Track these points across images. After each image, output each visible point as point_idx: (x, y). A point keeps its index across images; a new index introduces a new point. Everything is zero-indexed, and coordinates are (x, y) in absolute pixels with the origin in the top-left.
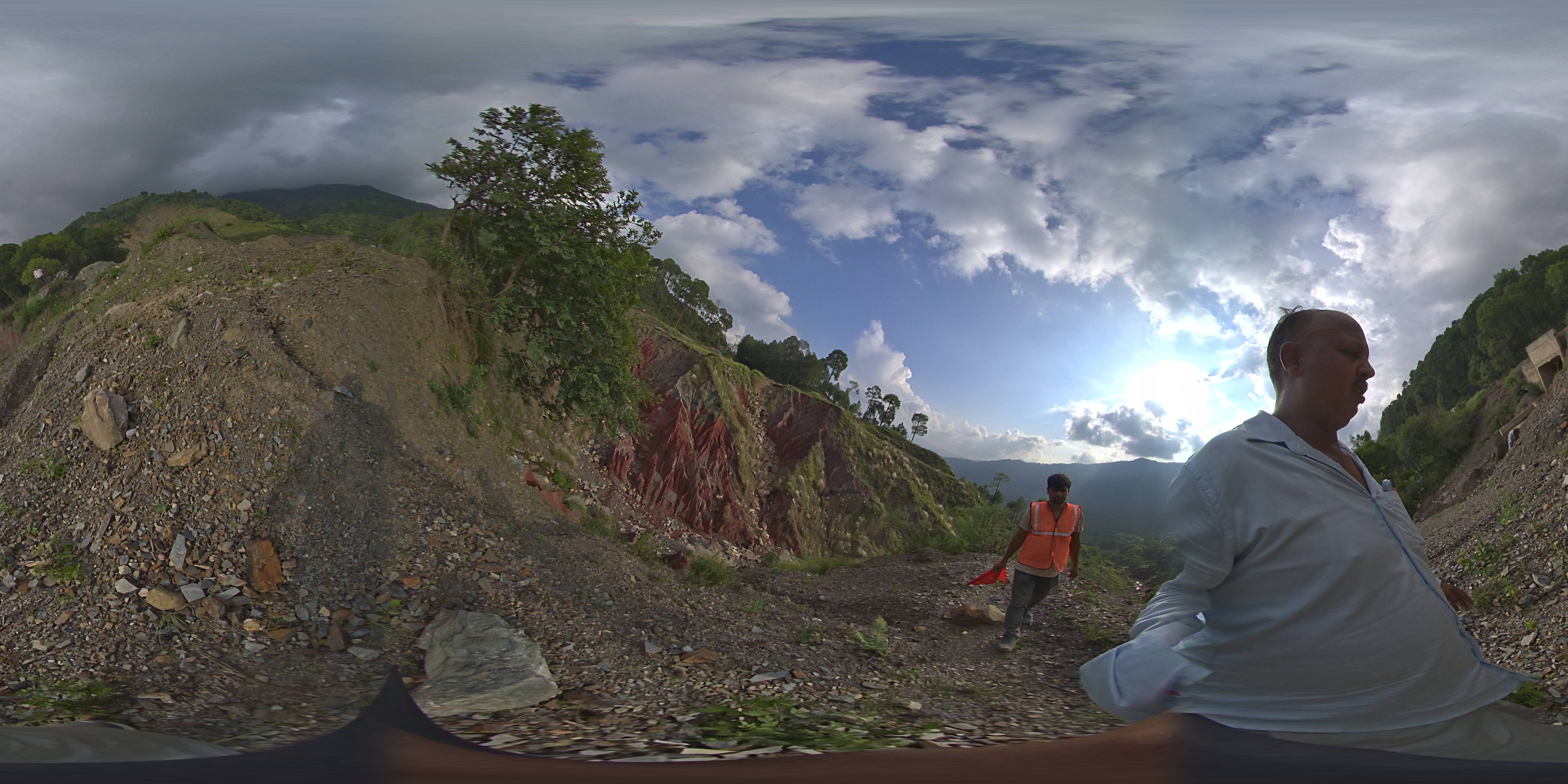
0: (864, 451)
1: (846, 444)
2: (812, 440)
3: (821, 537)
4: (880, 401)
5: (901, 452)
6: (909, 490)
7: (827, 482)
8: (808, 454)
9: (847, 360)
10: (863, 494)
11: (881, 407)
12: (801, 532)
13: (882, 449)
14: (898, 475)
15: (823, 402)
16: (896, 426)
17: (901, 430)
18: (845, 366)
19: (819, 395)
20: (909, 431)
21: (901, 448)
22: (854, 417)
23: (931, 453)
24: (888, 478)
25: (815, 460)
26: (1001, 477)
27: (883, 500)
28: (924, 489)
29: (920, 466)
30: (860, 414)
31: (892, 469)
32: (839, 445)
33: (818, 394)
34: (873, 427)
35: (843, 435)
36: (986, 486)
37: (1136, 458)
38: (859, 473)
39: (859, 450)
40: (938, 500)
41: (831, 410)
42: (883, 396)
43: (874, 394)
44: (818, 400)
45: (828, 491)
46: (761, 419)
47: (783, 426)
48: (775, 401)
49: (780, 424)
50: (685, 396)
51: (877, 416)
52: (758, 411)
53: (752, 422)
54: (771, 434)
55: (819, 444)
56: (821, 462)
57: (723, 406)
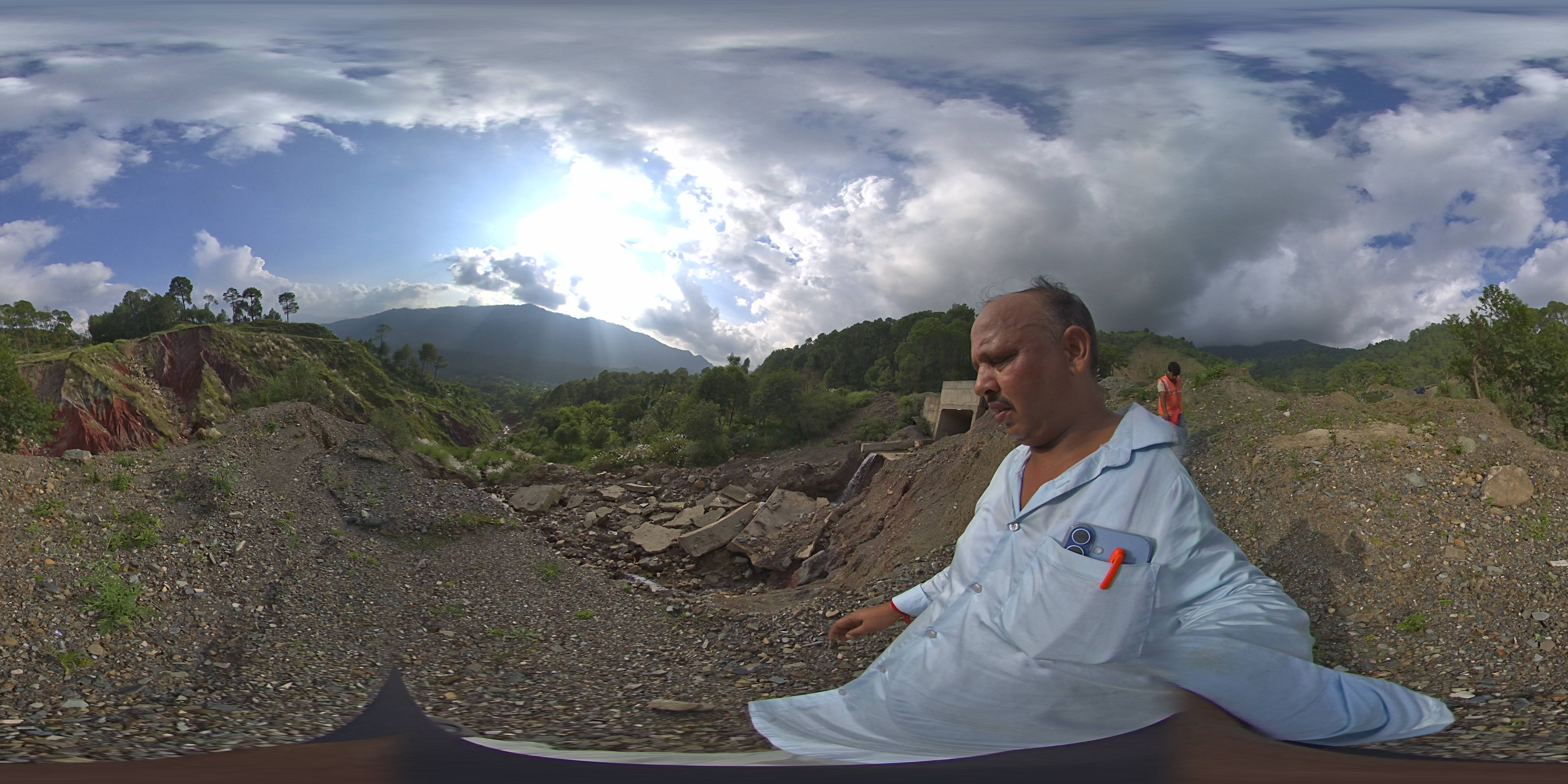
0: (248, 350)
1: (230, 353)
2: (199, 366)
4: (241, 299)
5: (282, 335)
6: (302, 367)
8: (202, 380)
11: (244, 305)
13: (263, 340)
14: (287, 356)
15: (190, 329)
16: (267, 314)
17: (274, 315)
18: (191, 288)
20: (281, 312)
21: (280, 332)
22: (225, 326)
23: (310, 325)
24: (281, 363)
25: (211, 382)
26: (381, 329)
28: (314, 360)
29: (302, 341)
30: (229, 320)
31: (280, 354)
33: (182, 325)
34: (246, 326)
36: (370, 340)
38: (253, 371)
39: (243, 352)
40: (330, 365)
41: (202, 331)
42: (241, 294)
43: (232, 296)
44: (184, 330)
46: (148, 376)
47: (169, 370)
48: (150, 354)
49: (165, 369)
50: (76, 401)
51: (245, 313)
52: (141, 372)
53: (142, 383)
54: (163, 383)
55: (207, 366)
56: (216, 379)
57: (110, 387)
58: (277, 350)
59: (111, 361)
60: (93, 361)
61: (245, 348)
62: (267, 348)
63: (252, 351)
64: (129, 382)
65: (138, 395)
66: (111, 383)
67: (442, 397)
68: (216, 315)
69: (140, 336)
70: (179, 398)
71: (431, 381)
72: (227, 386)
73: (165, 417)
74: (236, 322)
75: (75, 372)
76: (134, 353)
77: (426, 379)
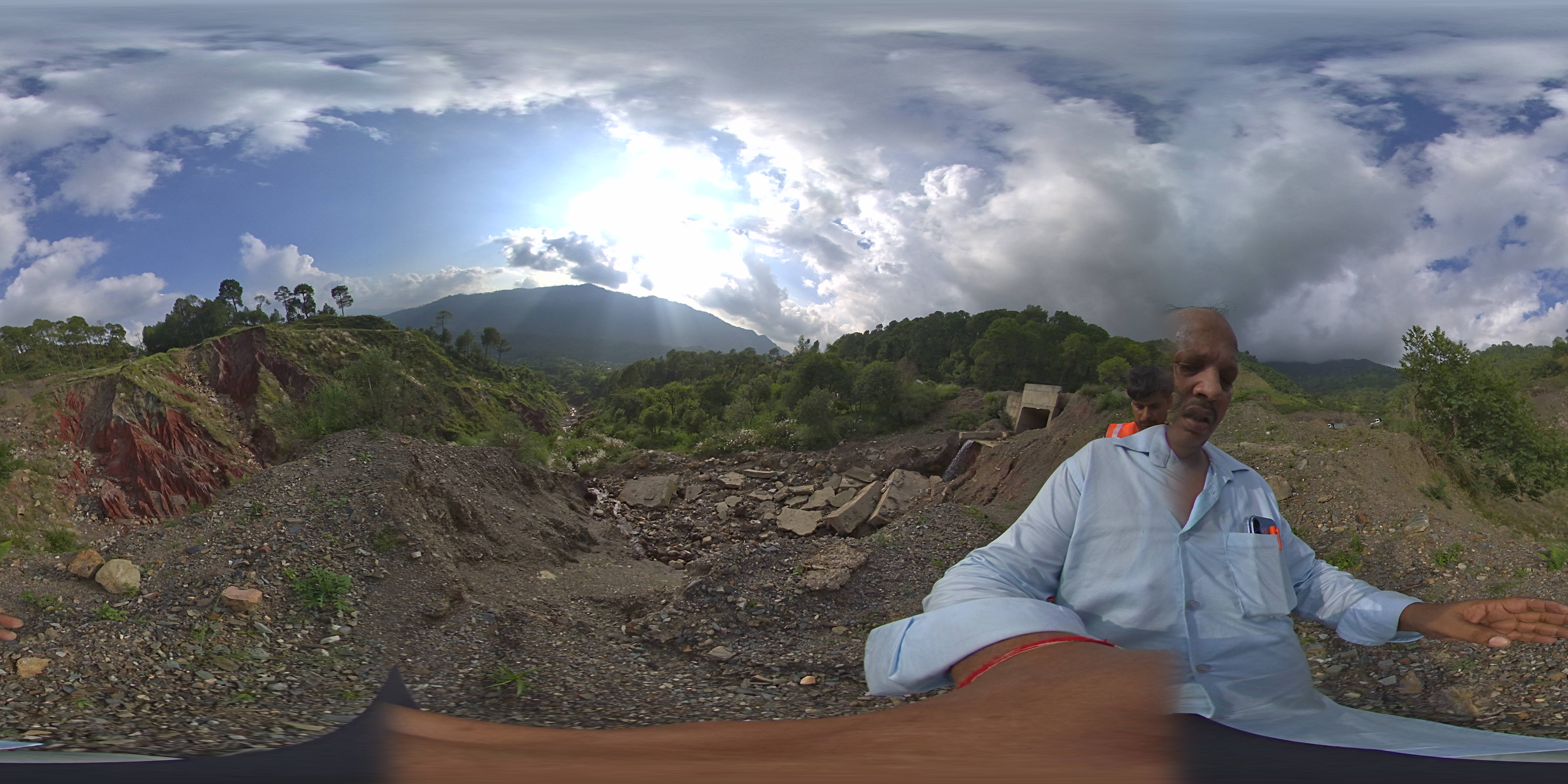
4: (293, 297)
5: (338, 330)
7: (290, 394)
8: (259, 383)
9: (239, 284)
11: (297, 302)
13: (319, 337)
14: (346, 352)
15: (243, 332)
16: (321, 310)
17: (328, 310)
18: (241, 290)
20: (336, 307)
21: (336, 327)
22: (279, 326)
23: (366, 316)
24: (339, 359)
25: (268, 384)
26: (444, 315)
29: (362, 334)
31: (338, 349)
32: (280, 358)
33: (234, 329)
34: (301, 323)
38: (311, 370)
39: (300, 350)
41: (255, 333)
42: (293, 291)
43: (284, 295)
44: (239, 333)
45: (295, 402)
46: (203, 384)
47: (224, 376)
48: (204, 361)
49: (221, 376)
50: (127, 416)
51: (299, 311)
52: (196, 380)
53: (198, 392)
54: (220, 390)
55: (263, 368)
56: (275, 382)
57: (163, 399)
58: (334, 347)
59: (165, 372)
60: (144, 373)
61: (302, 346)
62: (323, 345)
63: (309, 349)
64: (183, 392)
65: (193, 405)
66: (163, 394)
67: (508, 382)
68: (269, 315)
69: (194, 344)
70: (237, 404)
71: (495, 365)
72: (284, 388)
73: (222, 425)
74: (290, 320)
75: (126, 386)
76: (188, 361)
77: (490, 364)
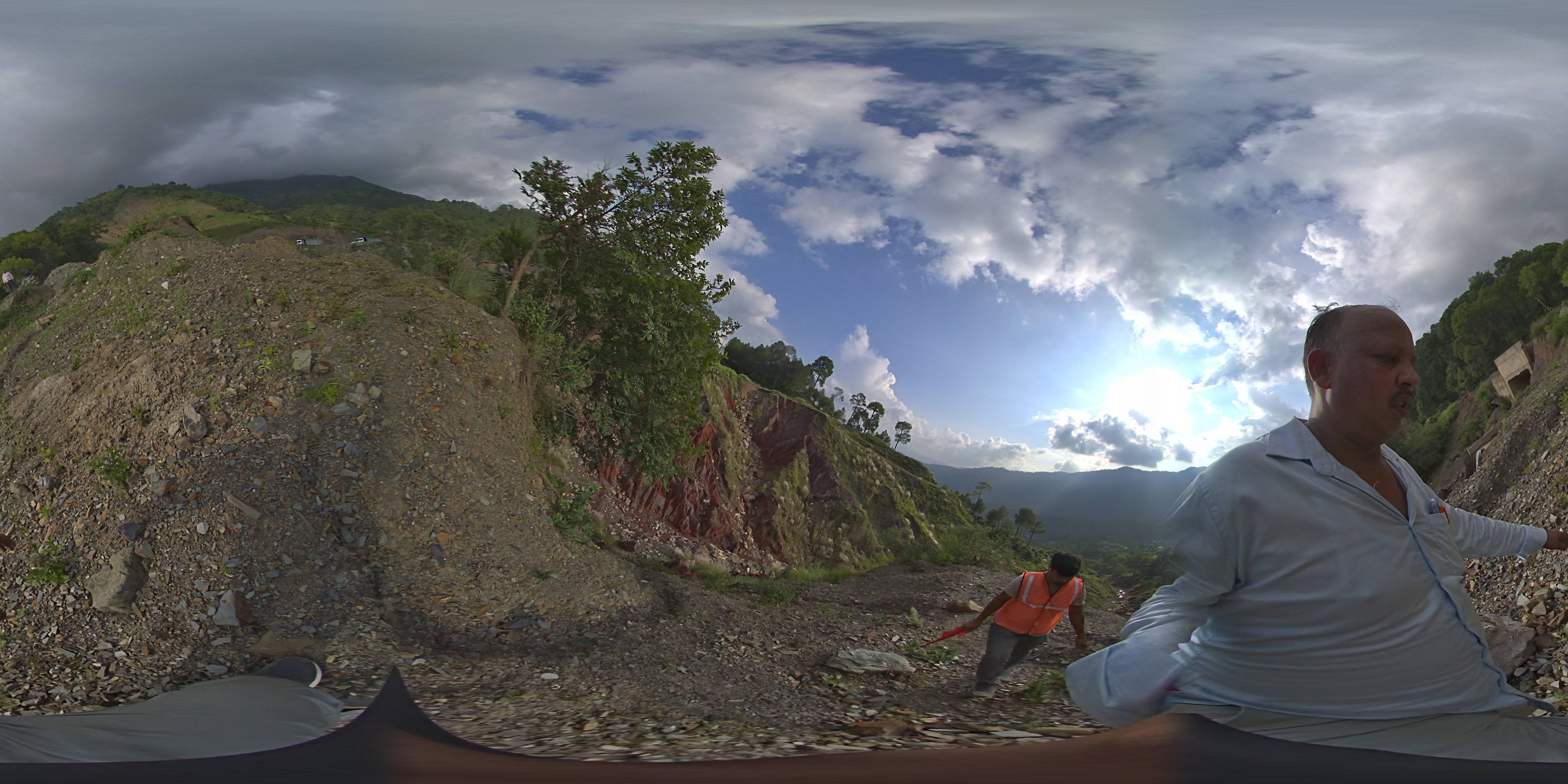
0: (848, 458)
1: (831, 451)
2: (797, 447)
3: (804, 543)
4: (865, 408)
5: (884, 460)
6: (892, 498)
7: (811, 488)
8: (792, 460)
9: (832, 366)
10: (846, 501)
11: (865, 414)
12: (785, 537)
13: (865, 456)
14: (881, 482)
15: (808, 408)
16: (880, 433)
17: (885, 437)
18: (830, 373)
19: (804, 402)
20: (893, 438)
21: (884, 456)
22: (839, 424)
23: (914, 461)
24: (872, 485)
25: (799, 467)
26: (983, 486)
27: (865, 507)
28: (907, 496)
29: (903, 474)
30: (844, 421)
31: (875, 476)
32: (823, 452)
33: (803, 400)
34: (856, 433)
35: (827, 442)
36: (967, 495)
37: (1120, 466)
38: (842, 480)
39: (843, 456)
40: (920, 507)
41: (816, 416)
42: (867, 404)
43: (859, 401)
44: (803, 406)
45: (811, 497)
46: (747, 424)
47: (767, 433)
48: (761, 407)
49: (765, 429)
51: (861, 423)
52: (744, 416)
53: (739, 426)
54: (757, 439)
55: (804, 451)
56: (805, 468)
57: (711, 411)
58: (874, 472)
59: (726, 389)
60: (712, 378)
61: (847, 454)
62: (865, 465)
64: (728, 418)
65: (728, 434)
66: (714, 407)
68: (836, 410)
69: (763, 386)
70: (762, 463)
71: (1024, 545)
73: (738, 469)
74: (850, 425)
76: (749, 396)
77: (1020, 542)
